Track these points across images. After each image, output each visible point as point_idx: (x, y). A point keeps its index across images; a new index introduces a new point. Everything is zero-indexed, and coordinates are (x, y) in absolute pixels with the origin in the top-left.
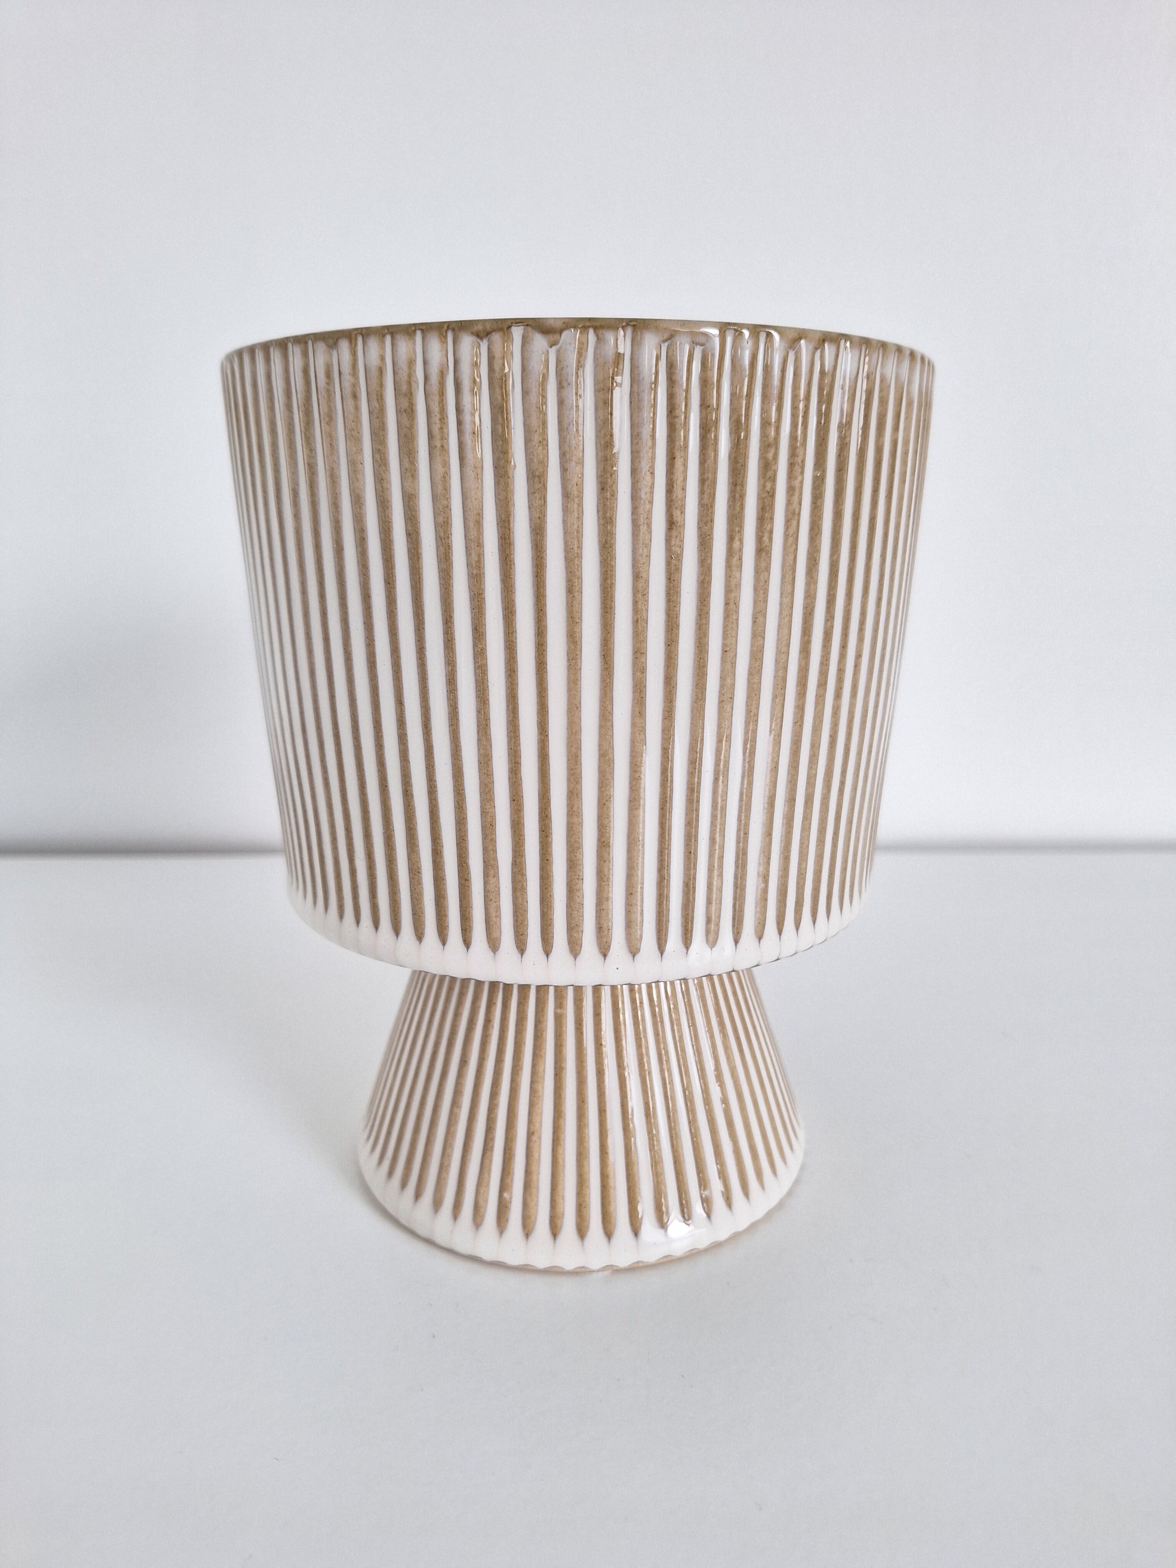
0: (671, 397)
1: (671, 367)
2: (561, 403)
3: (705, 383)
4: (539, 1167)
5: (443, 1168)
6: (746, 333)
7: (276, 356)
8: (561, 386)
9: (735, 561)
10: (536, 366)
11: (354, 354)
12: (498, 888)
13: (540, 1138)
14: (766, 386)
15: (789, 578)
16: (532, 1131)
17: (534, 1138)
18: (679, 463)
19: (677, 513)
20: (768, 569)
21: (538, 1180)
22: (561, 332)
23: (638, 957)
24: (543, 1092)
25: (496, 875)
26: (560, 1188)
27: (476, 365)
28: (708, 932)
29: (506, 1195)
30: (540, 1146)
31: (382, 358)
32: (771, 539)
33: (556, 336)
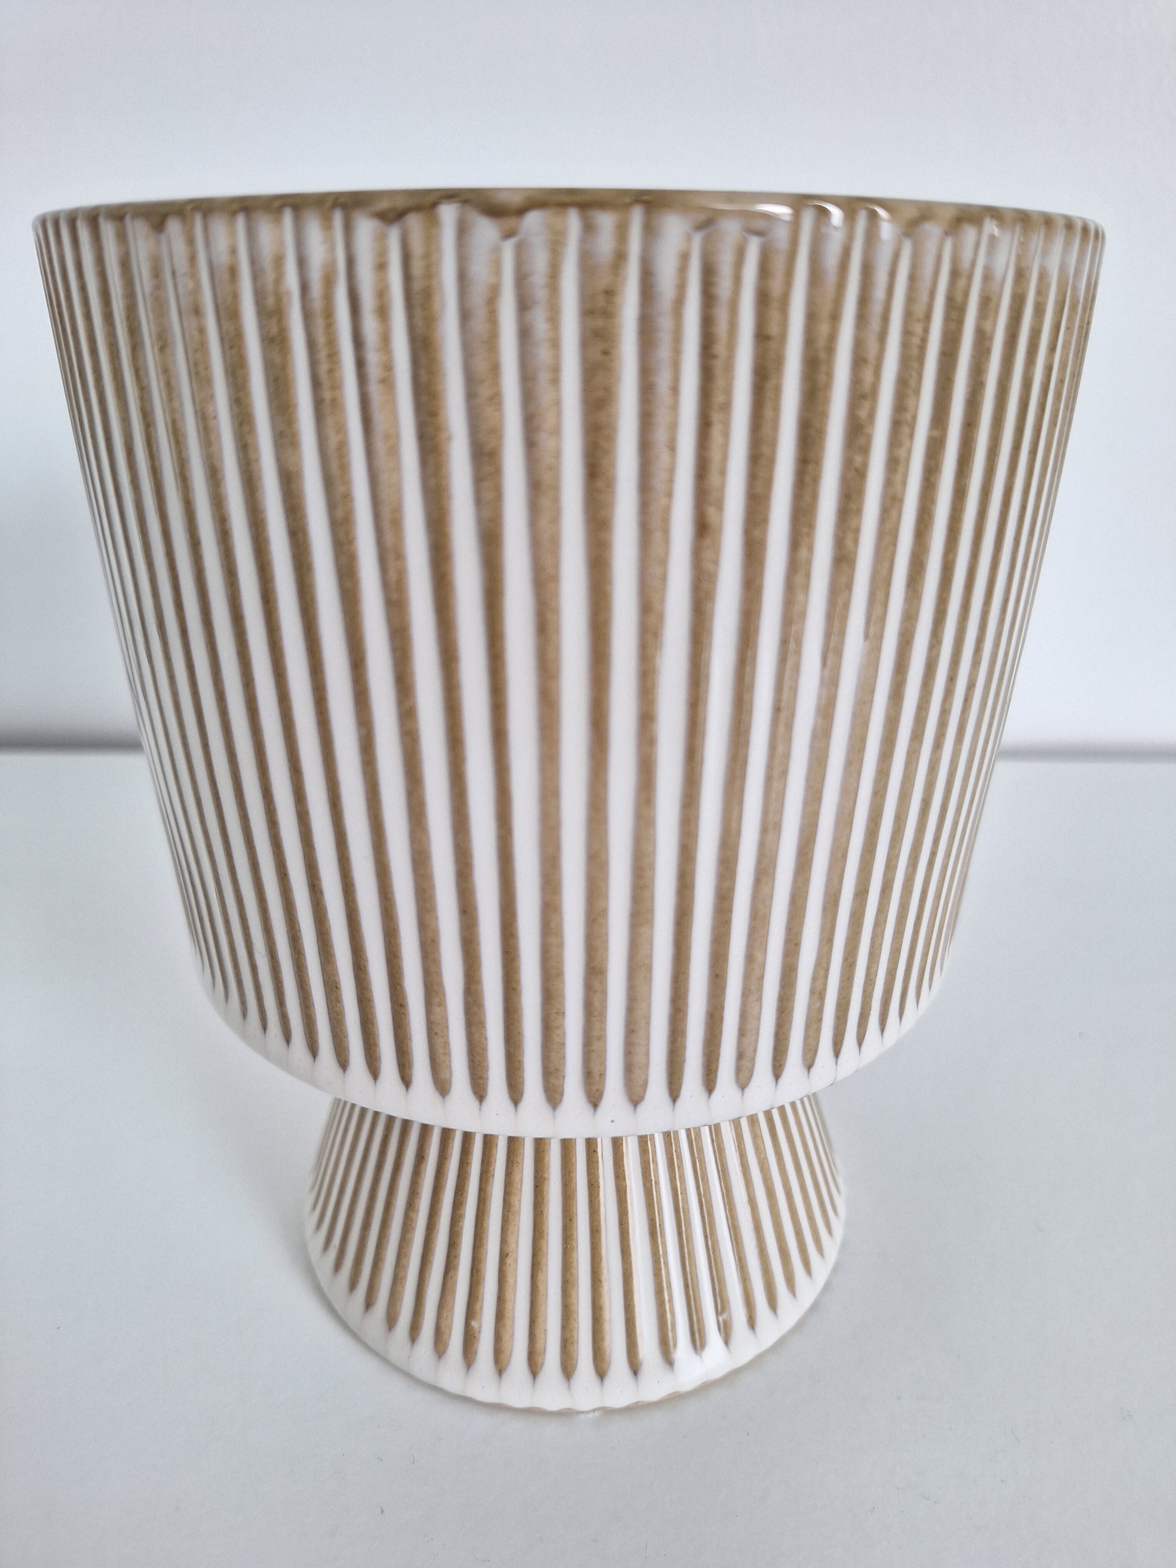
0: (707, 322)
1: (709, 274)
2: (524, 334)
3: (763, 298)
4: (515, 1294)
5: (398, 1279)
6: (836, 214)
7: (108, 230)
8: (524, 305)
9: (799, 579)
10: (480, 270)
11: (191, 241)
12: (446, 1019)
13: (516, 1261)
14: (864, 301)
15: (880, 596)
16: (507, 1252)
17: (509, 1261)
18: (716, 432)
19: (711, 511)
20: (849, 587)
21: (513, 1308)
22: (521, 211)
23: (642, 1107)
24: (520, 1207)
25: (442, 1004)
26: (540, 1320)
27: (381, 267)
28: (738, 1070)
29: (474, 1324)
30: (516, 1270)
31: (233, 251)
32: (856, 542)
33: (511, 222)
